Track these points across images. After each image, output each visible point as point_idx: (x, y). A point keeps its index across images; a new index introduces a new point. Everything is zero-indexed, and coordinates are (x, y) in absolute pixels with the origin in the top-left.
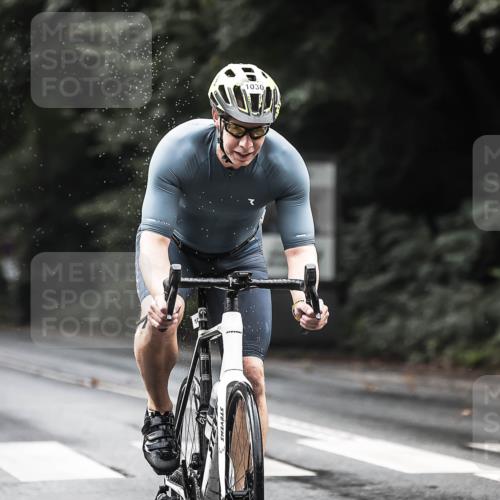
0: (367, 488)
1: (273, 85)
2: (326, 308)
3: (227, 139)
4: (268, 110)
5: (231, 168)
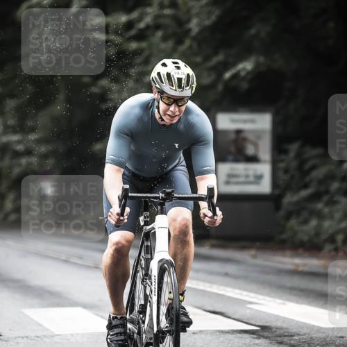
0: (296, 338)
1: (191, 73)
2: (221, 213)
3: (162, 106)
4: (188, 88)
5: (164, 125)
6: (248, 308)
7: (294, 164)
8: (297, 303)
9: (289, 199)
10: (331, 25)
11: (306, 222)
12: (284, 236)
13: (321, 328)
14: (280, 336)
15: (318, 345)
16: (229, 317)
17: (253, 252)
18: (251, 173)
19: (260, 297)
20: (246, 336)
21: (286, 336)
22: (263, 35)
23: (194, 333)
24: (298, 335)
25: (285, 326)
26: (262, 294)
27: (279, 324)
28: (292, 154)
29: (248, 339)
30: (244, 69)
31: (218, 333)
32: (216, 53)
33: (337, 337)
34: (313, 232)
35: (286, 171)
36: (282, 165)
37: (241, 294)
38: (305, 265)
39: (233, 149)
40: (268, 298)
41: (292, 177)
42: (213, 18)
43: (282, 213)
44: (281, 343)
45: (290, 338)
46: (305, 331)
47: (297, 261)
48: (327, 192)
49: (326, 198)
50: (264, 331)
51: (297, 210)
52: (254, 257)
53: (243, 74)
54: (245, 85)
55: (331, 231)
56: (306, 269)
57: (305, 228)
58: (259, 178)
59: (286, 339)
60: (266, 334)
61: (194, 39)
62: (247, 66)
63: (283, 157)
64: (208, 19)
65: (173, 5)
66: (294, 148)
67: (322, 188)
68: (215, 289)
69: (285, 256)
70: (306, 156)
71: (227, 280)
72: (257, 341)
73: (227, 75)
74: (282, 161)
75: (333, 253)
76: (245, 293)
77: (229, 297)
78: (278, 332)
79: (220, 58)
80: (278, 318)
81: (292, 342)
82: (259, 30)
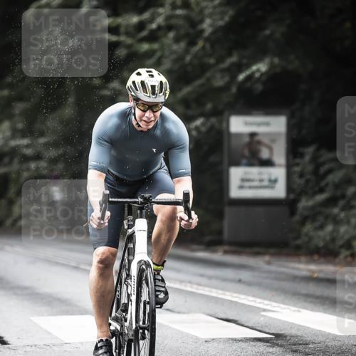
6: (263, 316)
7: (310, 168)
8: (312, 310)
9: (304, 203)
10: (348, 25)
11: (322, 227)
12: (299, 242)
13: (337, 336)
14: (295, 345)
15: (334, 353)
16: (242, 325)
17: (267, 258)
18: (265, 177)
19: (274, 304)
20: (259, 344)
21: (300, 344)
22: (278, 35)
23: (206, 341)
24: (313, 343)
25: (299, 334)
26: (276, 302)
27: (294, 332)
28: (307, 158)
29: (261, 347)
30: (258, 70)
31: (231, 342)
32: (230, 54)
33: (353, 345)
34: (328, 238)
35: (301, 175)
36: (297, 169)
37: (255, 301)
38: (320, 271)
39: (246, 152)
40: (282, 306)
41: (308, 181)
42: (227, 19)
43: (297, 218)
44: (296, 351)
45: (304, 346)
46: (321, 339)
47: (313, 267)
48: (343, 196)
49: (342, 203)
50: (277, 339)
51: (312, 215)
52: (269, 263)
53: (257, 75)
54: (259, 87)
55: (347, 237)
56: (321, 275)
57: (321, 233)
58: (274, 182)
59: (301, 348)
60: (280, 342)
61: (207, 40)
62: (261, 67)
63: (298, 160)
64: (222, 19)
65: (186, 5)
66: (309, 151)
67: (339, 193)
68: (228, 296)
69: (300, 262)
70: (322, 160)
71: (240, 286)
72: (271, 350)
73: (241, 77)
74: (298, 165)
75: (349, 259)
76: (259, 300)
77: (243, 304)
78: (293, 340)
79: (234, 59)
80: (292, 325)
81: (307, 350)
82: (273, 30)
